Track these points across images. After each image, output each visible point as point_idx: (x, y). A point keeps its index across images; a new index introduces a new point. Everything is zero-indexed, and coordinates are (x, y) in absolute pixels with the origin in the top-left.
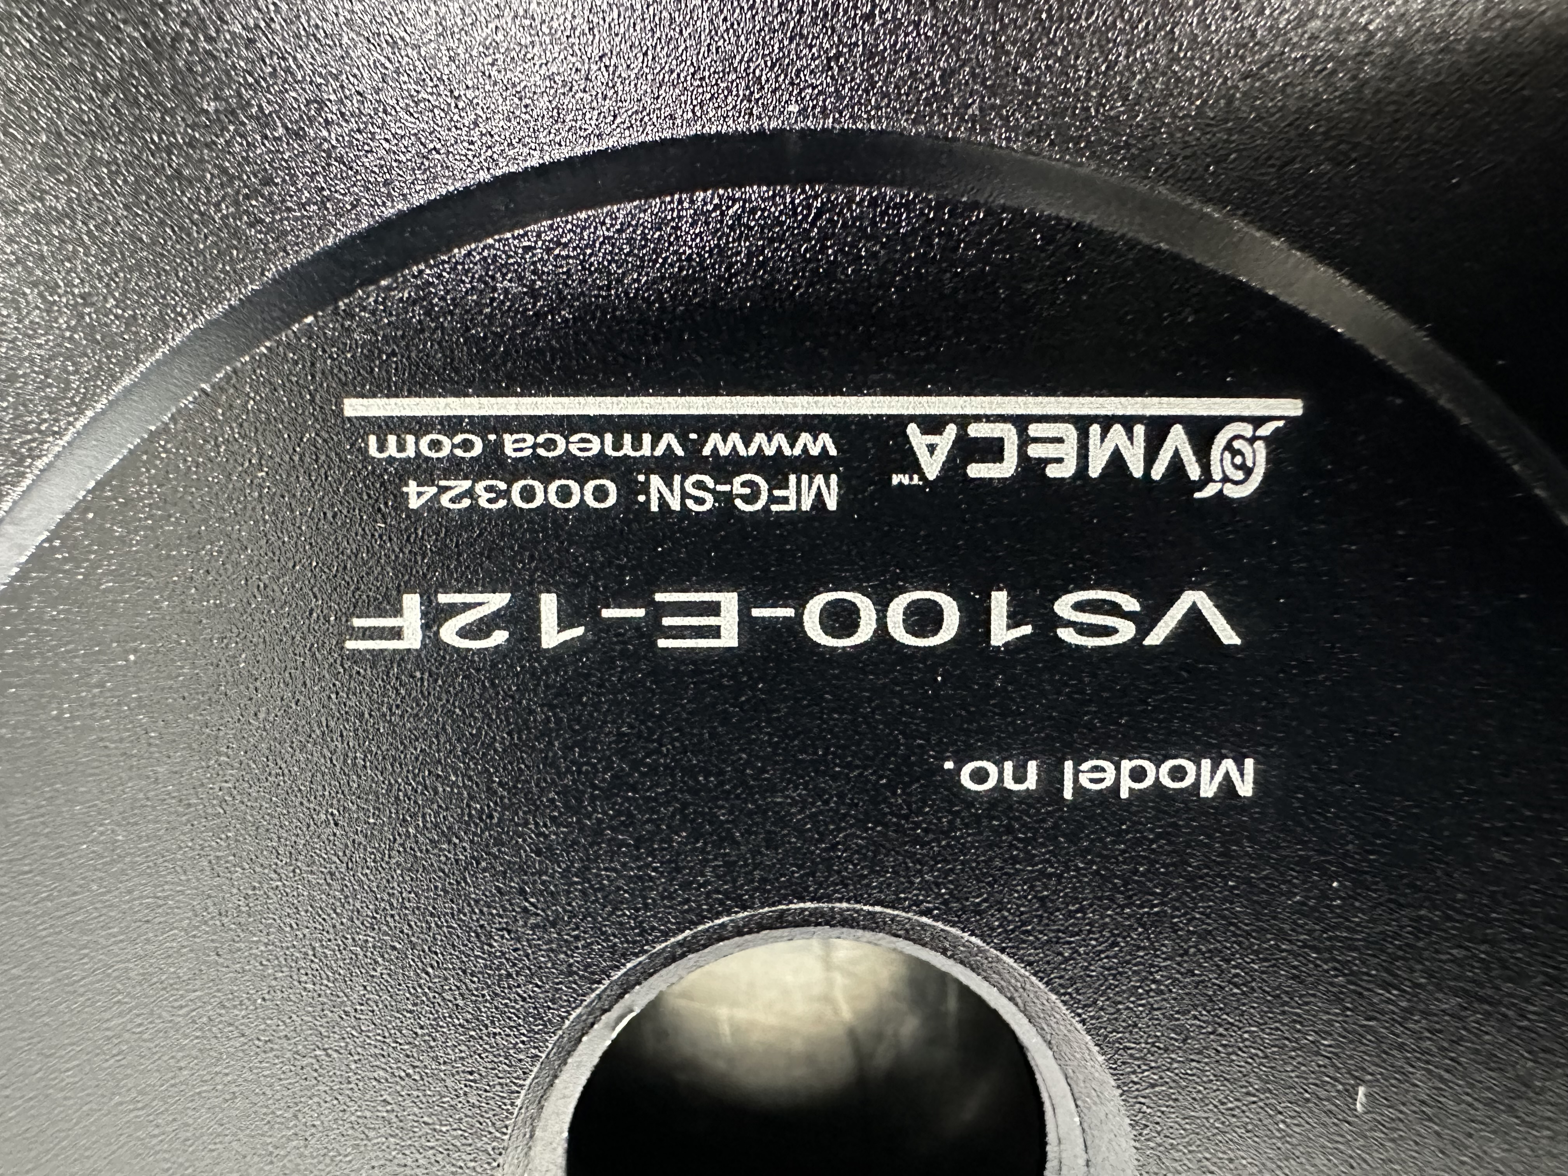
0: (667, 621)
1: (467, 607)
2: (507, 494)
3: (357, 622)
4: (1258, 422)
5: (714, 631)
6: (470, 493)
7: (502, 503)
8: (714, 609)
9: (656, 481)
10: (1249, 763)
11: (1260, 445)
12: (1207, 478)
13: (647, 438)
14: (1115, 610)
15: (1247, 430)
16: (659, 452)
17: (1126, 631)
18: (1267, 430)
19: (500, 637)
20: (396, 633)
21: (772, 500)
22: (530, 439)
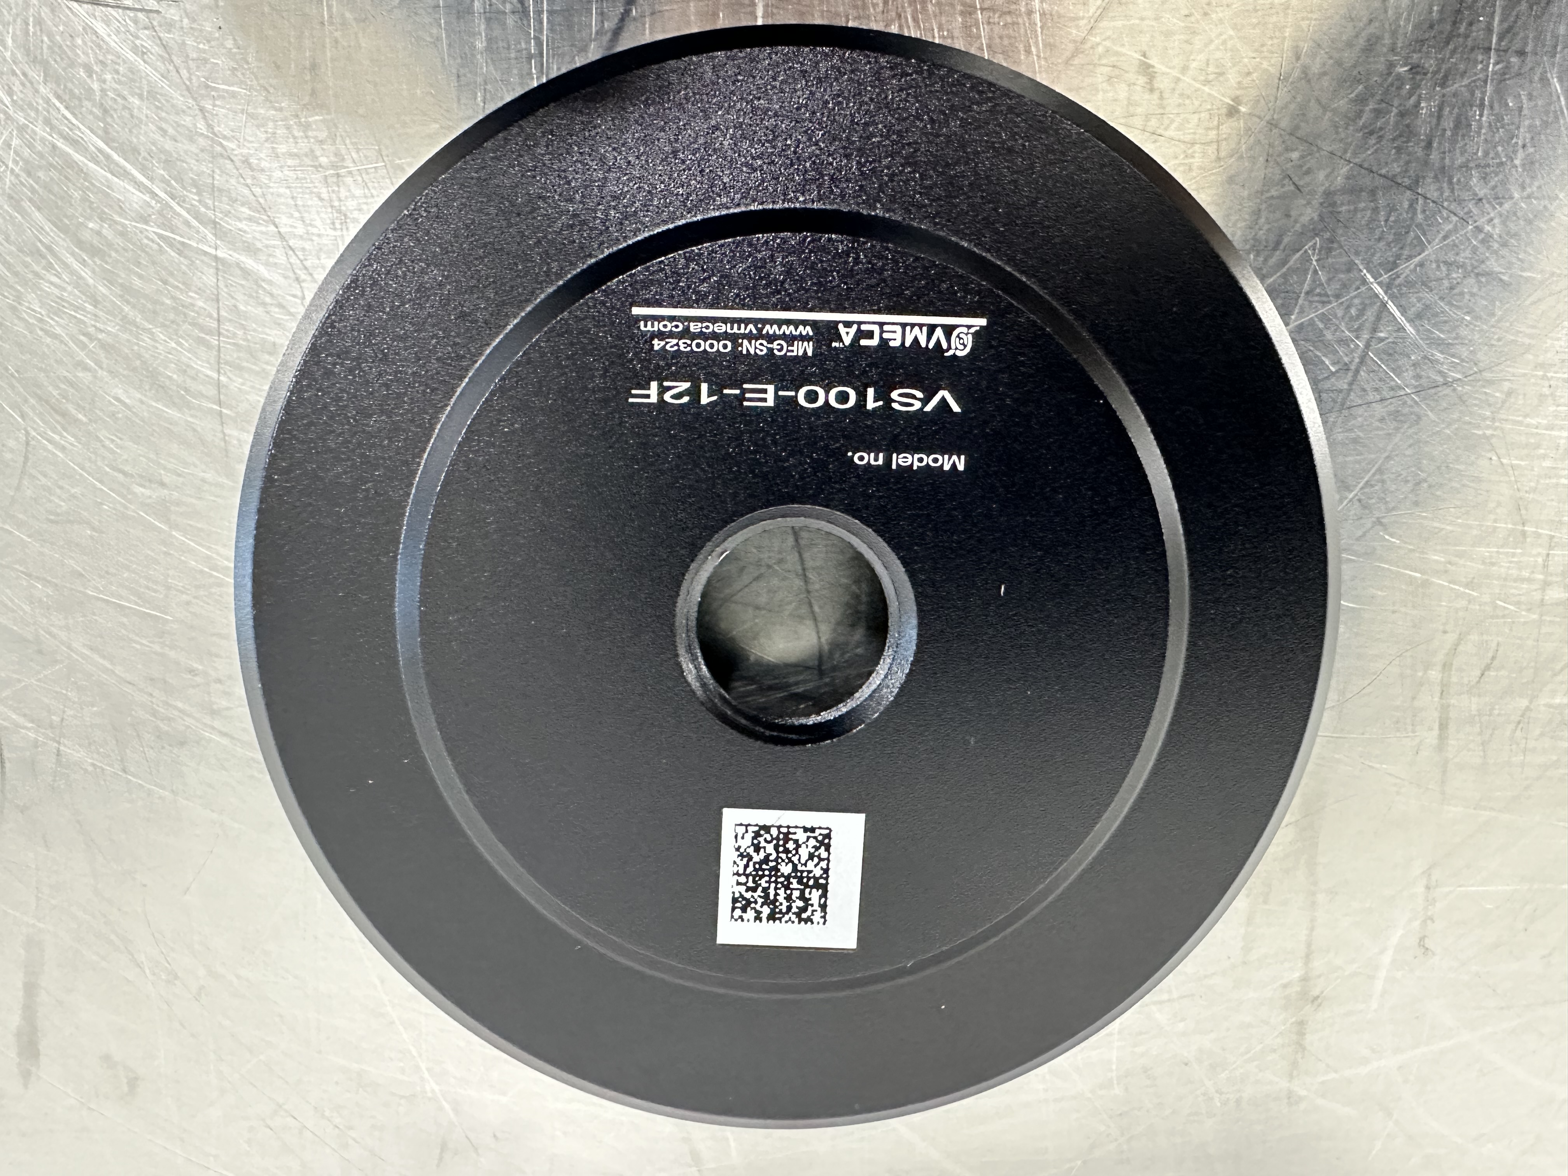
0: (748, 395)
1: (674, 387)
2: (690, 345)
3: (634, 392)
4: (969, 327)
5: (765, 400)
6: (677, 344)
7: (689, 349)
8: (765, 391)
9: (745, 342)
10: (963, 457)
11: (970, 336)
12: (949, 348)
13: (743, 326)
14: (913, 397)
15: (965, 330)
16: (747, 331)
17: (918, 405)
18: (973, 330)
19: (686, 399)
20: (648, 396)
21: (788, 351)
22: (700, 325)
